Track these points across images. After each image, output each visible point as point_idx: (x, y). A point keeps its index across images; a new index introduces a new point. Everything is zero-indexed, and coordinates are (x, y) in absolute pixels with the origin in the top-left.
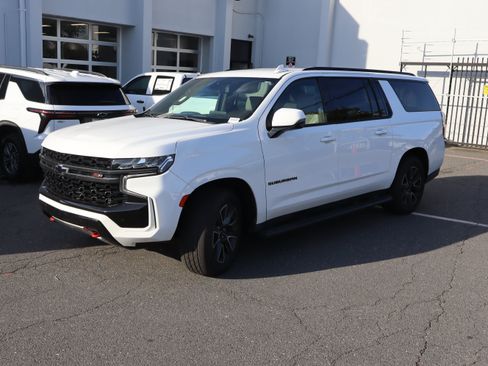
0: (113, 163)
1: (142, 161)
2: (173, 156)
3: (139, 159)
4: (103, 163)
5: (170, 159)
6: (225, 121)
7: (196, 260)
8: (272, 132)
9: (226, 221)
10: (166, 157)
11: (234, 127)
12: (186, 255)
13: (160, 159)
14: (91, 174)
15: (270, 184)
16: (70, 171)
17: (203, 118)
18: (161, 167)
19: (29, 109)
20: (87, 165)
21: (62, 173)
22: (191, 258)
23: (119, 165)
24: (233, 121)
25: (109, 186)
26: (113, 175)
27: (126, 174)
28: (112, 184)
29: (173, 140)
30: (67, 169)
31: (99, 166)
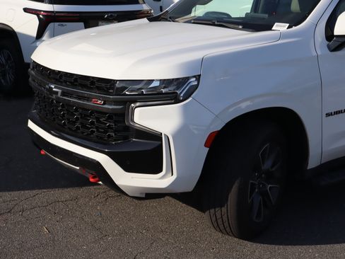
0: (118, 85)
1: (156, 84)
2: (198, 77)
3: (151, 81)
4: (104, 86)
5: (193, 82)
6: (269, 27)
7: (225, 218)
8: (333, 43)
9: (267, 165)
10: (188, 78)
11: (282, 36)
12: (212, 211)
13: (180, 82)
14: (88, 99)
15: (328, 115)
16: (64, 94)
17: (238, 24)
18: (181, 92)
19: (26, 10)
20: (83, 86)
21: (54, 96)
22: (219, 216)
23: (125, 88)
24: (280, 27)
25: (111, 116)
26: (116, 102)
27: (135, 102)
28: (116, 115)
29: (198, 55)
30: (60, 91)
31: (99, 89)
